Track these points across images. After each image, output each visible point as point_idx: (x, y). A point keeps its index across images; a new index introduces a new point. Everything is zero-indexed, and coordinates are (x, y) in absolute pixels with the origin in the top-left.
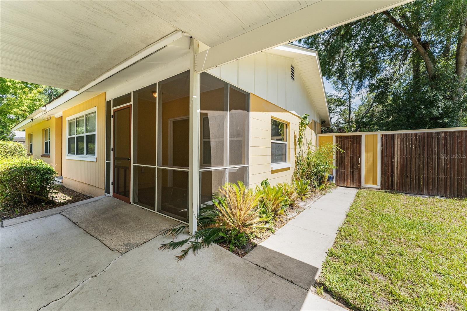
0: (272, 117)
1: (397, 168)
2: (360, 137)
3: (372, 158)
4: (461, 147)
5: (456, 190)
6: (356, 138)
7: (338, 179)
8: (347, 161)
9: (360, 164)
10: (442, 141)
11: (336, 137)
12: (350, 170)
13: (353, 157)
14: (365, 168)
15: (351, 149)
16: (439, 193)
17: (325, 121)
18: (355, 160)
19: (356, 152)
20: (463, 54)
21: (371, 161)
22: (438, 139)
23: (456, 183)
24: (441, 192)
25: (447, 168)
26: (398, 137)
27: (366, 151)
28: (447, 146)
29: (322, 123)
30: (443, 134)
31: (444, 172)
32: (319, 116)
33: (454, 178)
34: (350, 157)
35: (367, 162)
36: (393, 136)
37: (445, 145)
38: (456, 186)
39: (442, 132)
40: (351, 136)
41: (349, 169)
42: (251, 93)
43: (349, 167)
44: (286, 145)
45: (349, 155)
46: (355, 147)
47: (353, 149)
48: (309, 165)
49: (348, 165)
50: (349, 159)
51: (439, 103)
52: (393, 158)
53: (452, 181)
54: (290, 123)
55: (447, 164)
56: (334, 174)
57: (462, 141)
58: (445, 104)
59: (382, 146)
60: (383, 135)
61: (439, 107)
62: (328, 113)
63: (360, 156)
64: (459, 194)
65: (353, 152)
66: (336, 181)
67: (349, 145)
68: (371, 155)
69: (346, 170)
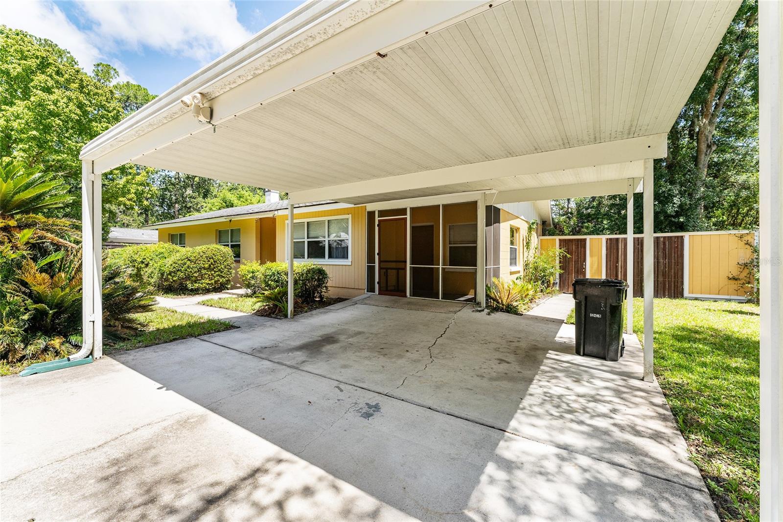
0: (511, 225)
1: (621, 272)
2: (585, 240)
3: (597, 263)
4: (677, 251)
5: (673, 291)
6: (581, 242)
7: (562, 285)
8: (571, 266)
9: (585, 269)
10: (662, 246)
11: (560, 240)
12: (575, 275)
13: (578, 261)
14: (590, 273)
15: (575, 253)
16: (659, 295)
17: (546, 221)
18: (580, 265)
19: (581, 257)
20: (702, 141)
21: (595, 266)
22: (658, 244)
23: (673, 286)
24: (660, 294)
25: (666, 271)
26: (622, 241)
27: (591, 256)
28: (665, 251)
29: (543, 224)
30: (662, 239)
31: (663, 275)
32: (540, 216)
33: (671, 281)
34: (575, 262)
35: (592, 267)
36: (617, 239)
37: (664, 249)
38: (673, 288)
39: (662, 237)
40: (575, 239)
41: (573, 274)
42: (502, 209)
43: (573, 272)
44: (516, 249)
45: (574, 260)
46: (580, 251)
47: (578, 253)
48: (536, 268)
49: (572, 270)
50: (573, 263)
51: (674, 199)
52: (617, 262)
53: (669, 283)
54: (521, 229)
55: (666, 267)
56: (558, 281)
57: (678, 245)
58: (681, 200)
59: (607, 250)
60: (607, 239)
61: (674, 203)
62: (550, 213)
63: (585, 260)
64: (676, 295)
65: (578, 256)
66: (559, 288)
67: (574, 248)
68: (595, 259)
69: (570, 276)
